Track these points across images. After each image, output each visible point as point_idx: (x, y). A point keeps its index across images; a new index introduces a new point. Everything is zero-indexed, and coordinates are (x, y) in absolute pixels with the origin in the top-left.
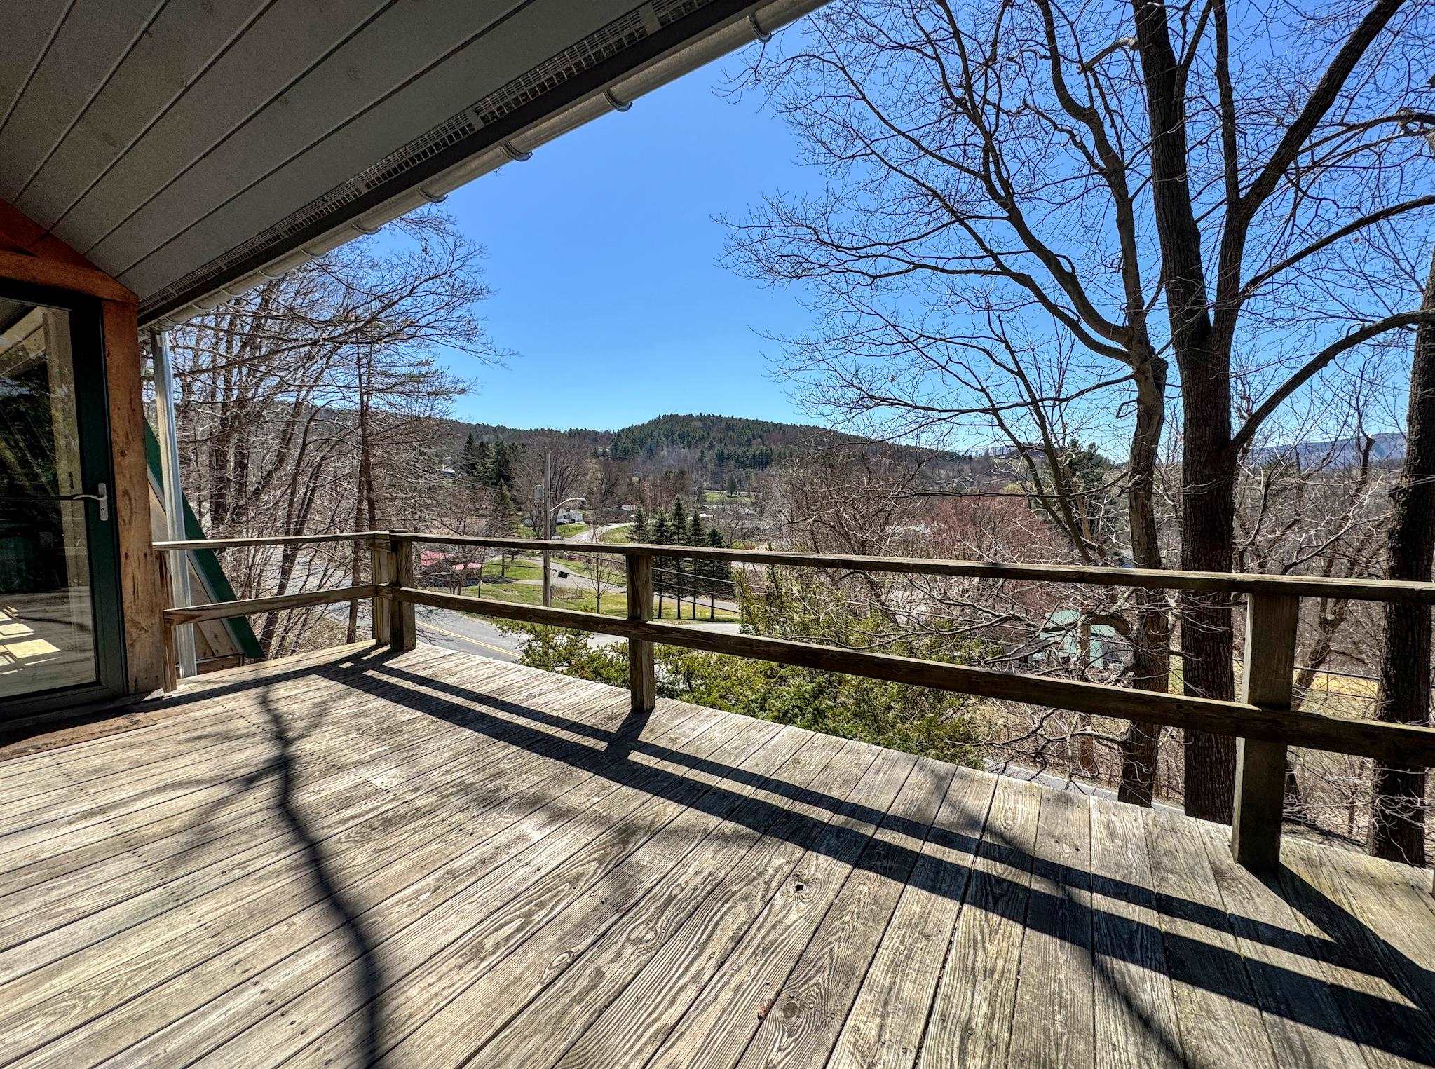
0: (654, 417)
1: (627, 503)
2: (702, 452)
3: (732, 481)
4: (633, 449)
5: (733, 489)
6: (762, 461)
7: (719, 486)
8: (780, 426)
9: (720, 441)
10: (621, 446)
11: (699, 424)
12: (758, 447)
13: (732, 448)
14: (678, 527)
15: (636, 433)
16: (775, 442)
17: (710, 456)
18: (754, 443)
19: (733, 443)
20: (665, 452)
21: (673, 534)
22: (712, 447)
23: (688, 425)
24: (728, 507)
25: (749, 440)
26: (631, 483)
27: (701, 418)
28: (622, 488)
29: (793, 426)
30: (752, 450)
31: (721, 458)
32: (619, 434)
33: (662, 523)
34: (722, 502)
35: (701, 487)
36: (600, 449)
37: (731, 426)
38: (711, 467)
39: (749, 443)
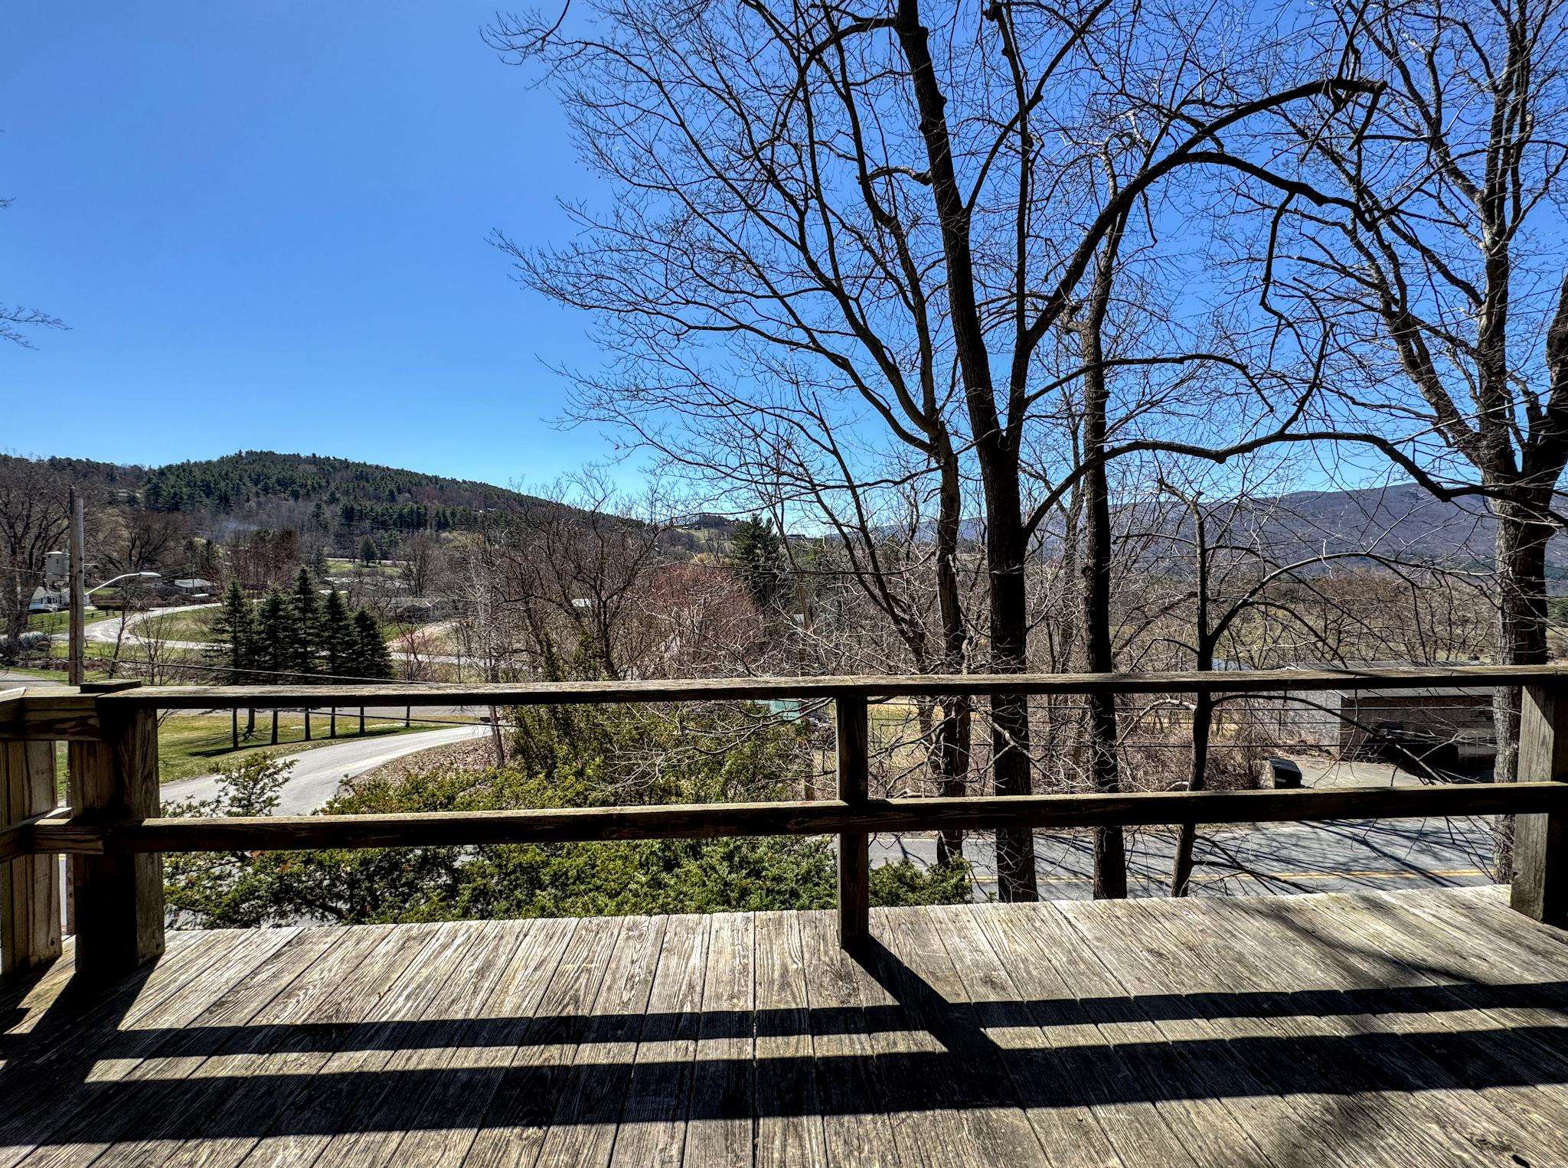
0: (232, 452)
1: (185, 576)
2: (318, 506)
3: (368, 546)
4: (191, 496)
5: (369, 555)
6: (414, 521)
7: (348, 552)
8: (435, 480)
9: (346, 493)
10: (166, 491)
11: (313, 469)
12: (405, 504)
13: (368, 504)
14: (303, 611)
15: (197, 473)
16: (430, 498)
17: (331, 514)
18: (400, 498)
19: (367, 496)
20: (253, 504)
21: (295, 621)
22: (333, 500)
23: (293, 468)
24: (367, 579)
25: (391, 493)
26: (191, 546)
27: (314, 460)
28: (174, 551)
29: (454, 481)
30: (397, 507)
31: (349, 514)
32: (162, 472)
33: (275, 605)
34: (359, 574)
35: (319, 554)
36: (123, 494)
37: (363, 475)
38: (334, 525)
39: (392, 498)
